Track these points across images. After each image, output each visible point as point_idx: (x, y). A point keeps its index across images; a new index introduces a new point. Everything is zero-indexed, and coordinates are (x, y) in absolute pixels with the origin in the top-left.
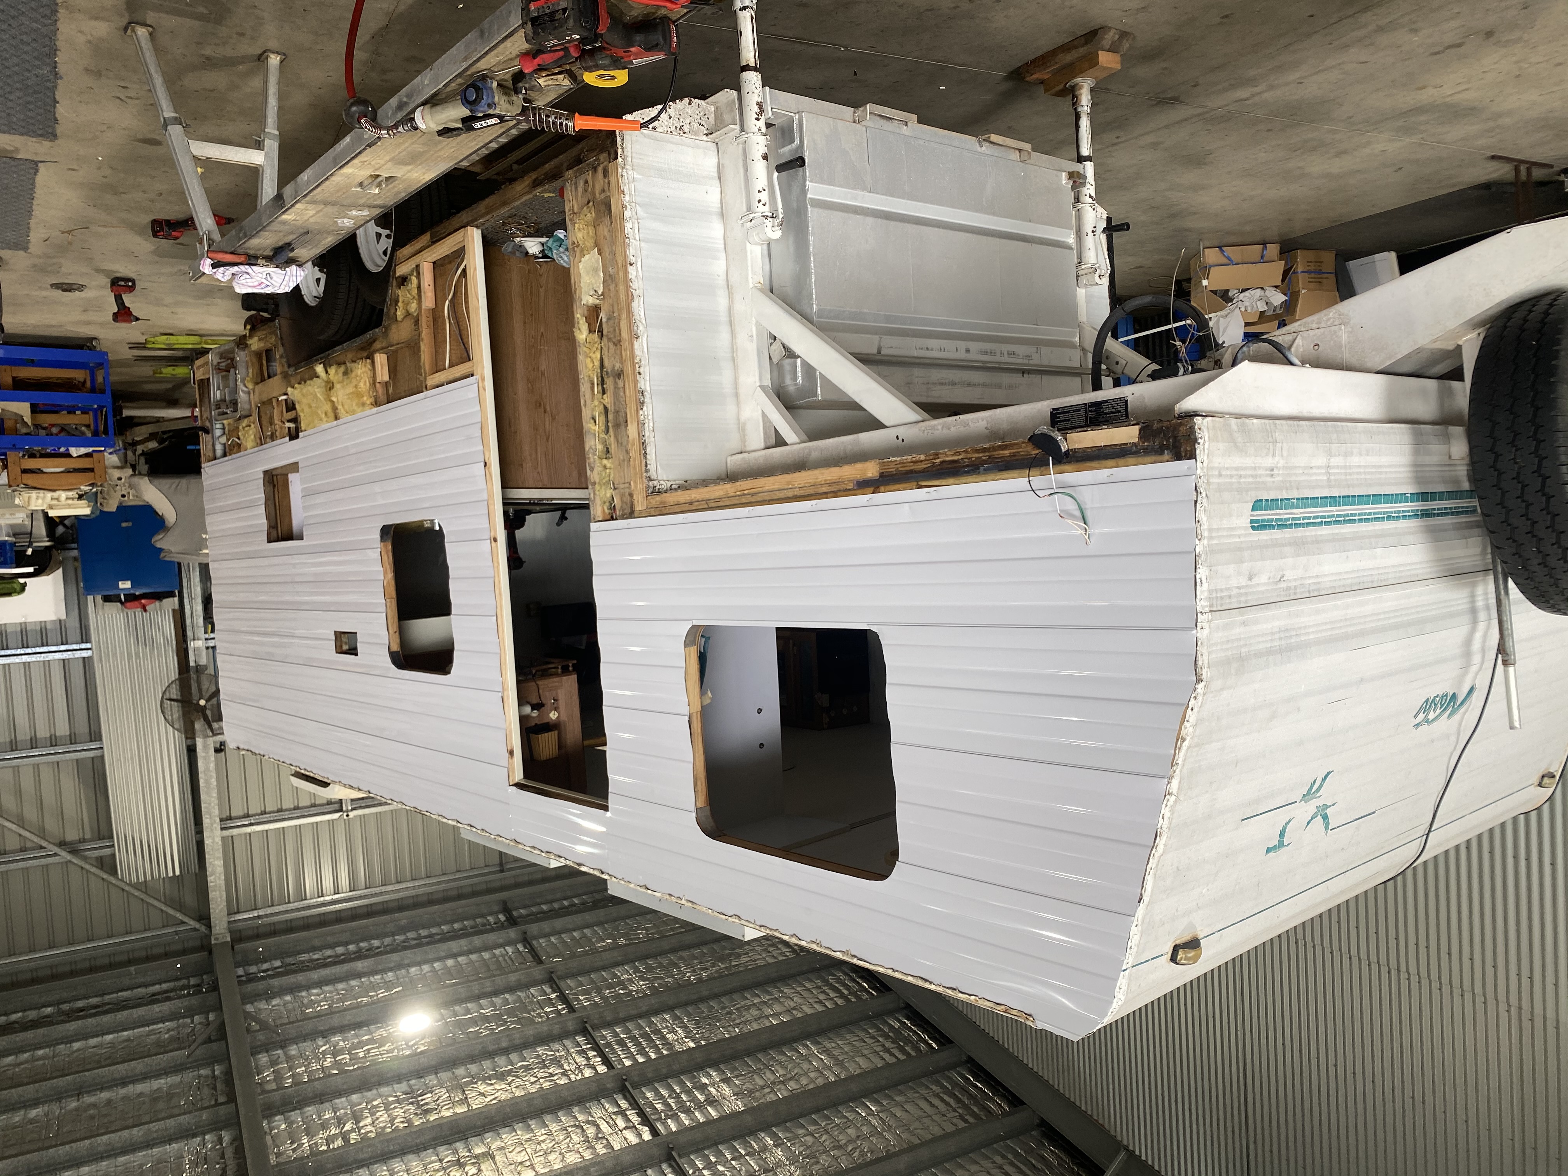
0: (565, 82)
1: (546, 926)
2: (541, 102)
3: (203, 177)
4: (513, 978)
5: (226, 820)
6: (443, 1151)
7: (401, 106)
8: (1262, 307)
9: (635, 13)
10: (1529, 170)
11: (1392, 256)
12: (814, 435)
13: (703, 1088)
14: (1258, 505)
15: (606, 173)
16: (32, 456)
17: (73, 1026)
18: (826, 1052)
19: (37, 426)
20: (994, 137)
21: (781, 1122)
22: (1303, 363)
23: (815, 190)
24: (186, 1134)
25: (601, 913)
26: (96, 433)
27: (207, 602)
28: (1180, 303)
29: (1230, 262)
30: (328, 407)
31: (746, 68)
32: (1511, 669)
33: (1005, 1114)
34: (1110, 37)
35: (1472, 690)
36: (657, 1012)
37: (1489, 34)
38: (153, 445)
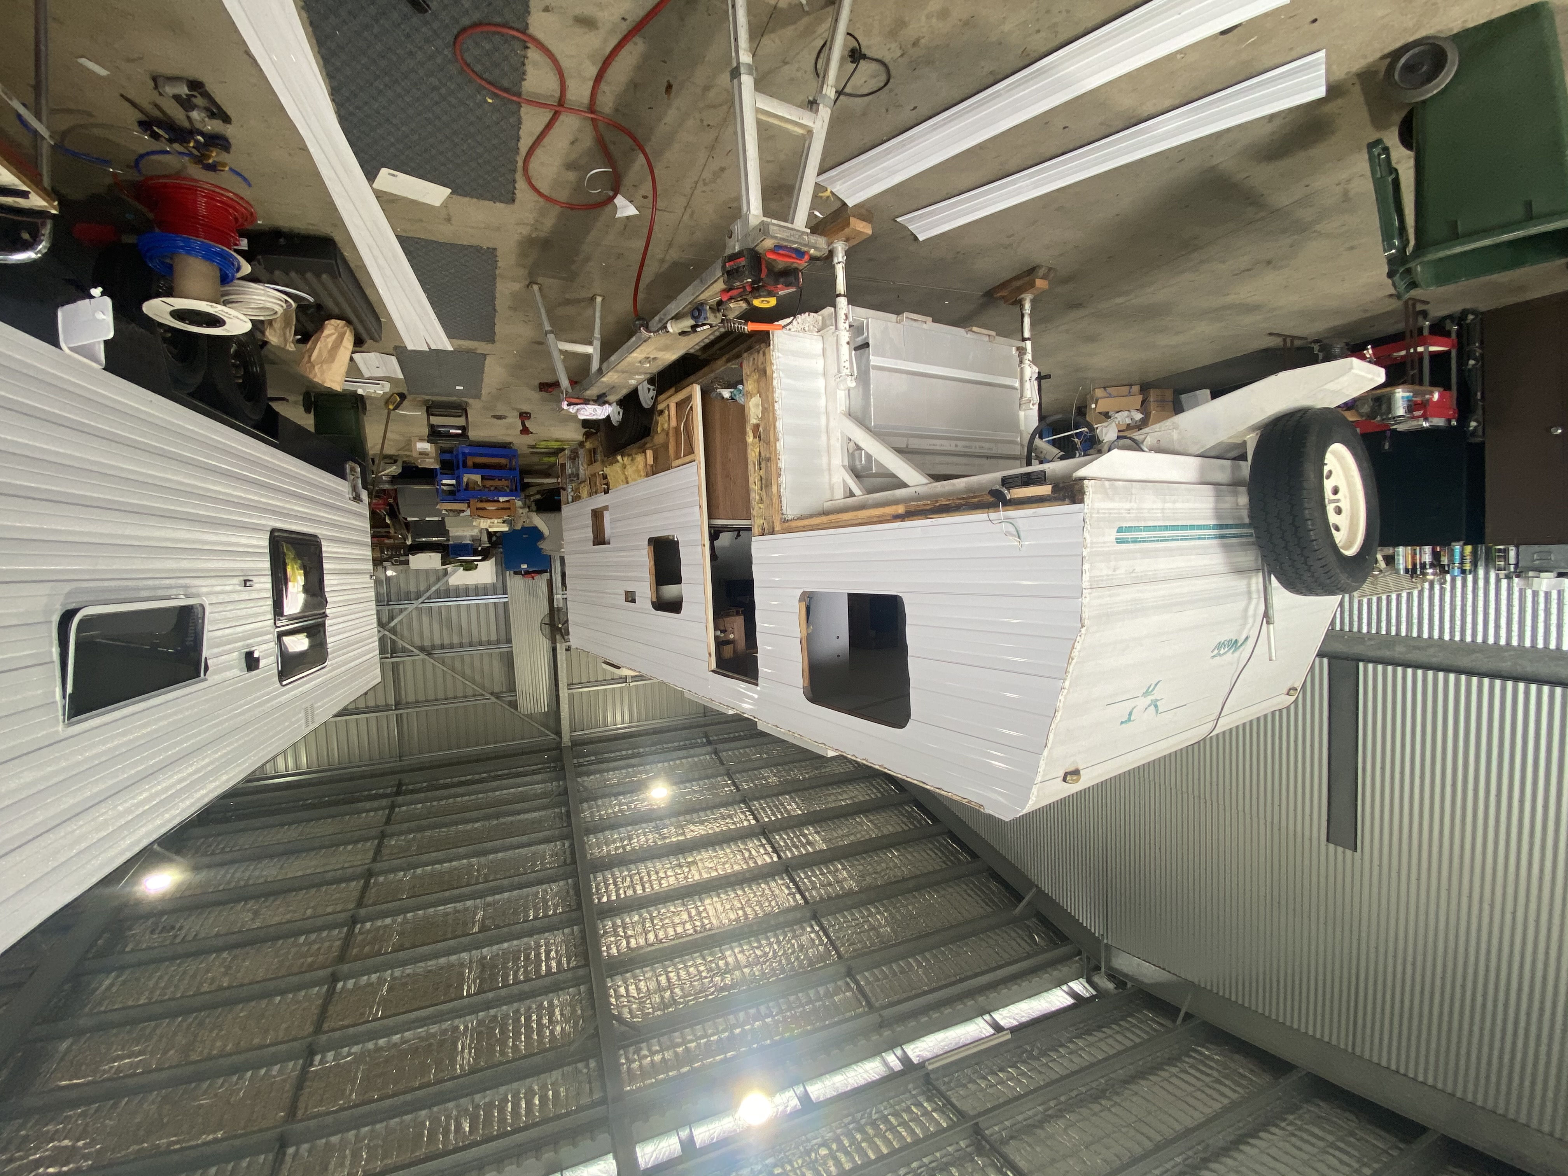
0: (743, 305)
1: (726, 746)
2: (731, 316)
3: (564, 361)
4: (710, 771)
5: (570, 685)
6: (672, 858)
7: (660, 321)
8: (1128, 421)
9: (780, 267)
10: (1292, 342)
11: (1208, 391)
12: (870, 491)
13: (805, 836)
14: (1120, 530)
15: (764, 354)
16: (481, 501)
17: (495, 784)
18: (870, 821)
19: (484, 486)
20: (975, 329)
21: (845, 857)
22: (1150, 450)
23: (874, 360)
24: (547, 841)
25: (754, 741)
26: (511, 490)
27: (563, 575)
28: (1079, 419)
29: (1110, 396)
30: (623, 477)
31: (839, 295)
32: (1271, 626)
33: (968, 862)
34: (1042, 272)
35: (1247, 638)
36: (782, 794)
37: (1269, 263)
38: (538, 497)
